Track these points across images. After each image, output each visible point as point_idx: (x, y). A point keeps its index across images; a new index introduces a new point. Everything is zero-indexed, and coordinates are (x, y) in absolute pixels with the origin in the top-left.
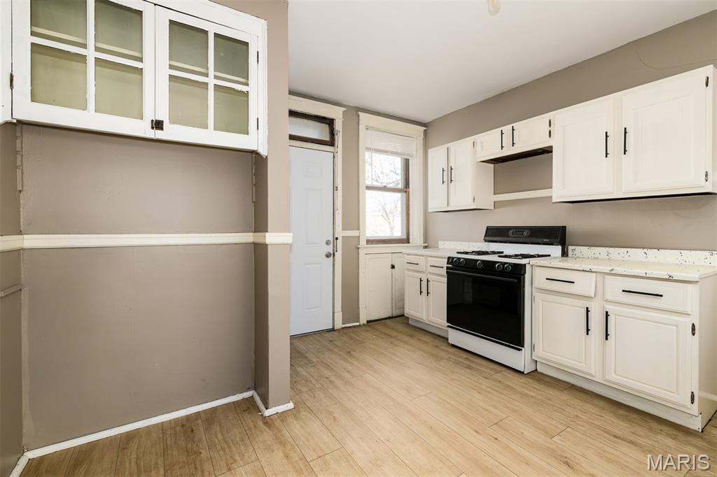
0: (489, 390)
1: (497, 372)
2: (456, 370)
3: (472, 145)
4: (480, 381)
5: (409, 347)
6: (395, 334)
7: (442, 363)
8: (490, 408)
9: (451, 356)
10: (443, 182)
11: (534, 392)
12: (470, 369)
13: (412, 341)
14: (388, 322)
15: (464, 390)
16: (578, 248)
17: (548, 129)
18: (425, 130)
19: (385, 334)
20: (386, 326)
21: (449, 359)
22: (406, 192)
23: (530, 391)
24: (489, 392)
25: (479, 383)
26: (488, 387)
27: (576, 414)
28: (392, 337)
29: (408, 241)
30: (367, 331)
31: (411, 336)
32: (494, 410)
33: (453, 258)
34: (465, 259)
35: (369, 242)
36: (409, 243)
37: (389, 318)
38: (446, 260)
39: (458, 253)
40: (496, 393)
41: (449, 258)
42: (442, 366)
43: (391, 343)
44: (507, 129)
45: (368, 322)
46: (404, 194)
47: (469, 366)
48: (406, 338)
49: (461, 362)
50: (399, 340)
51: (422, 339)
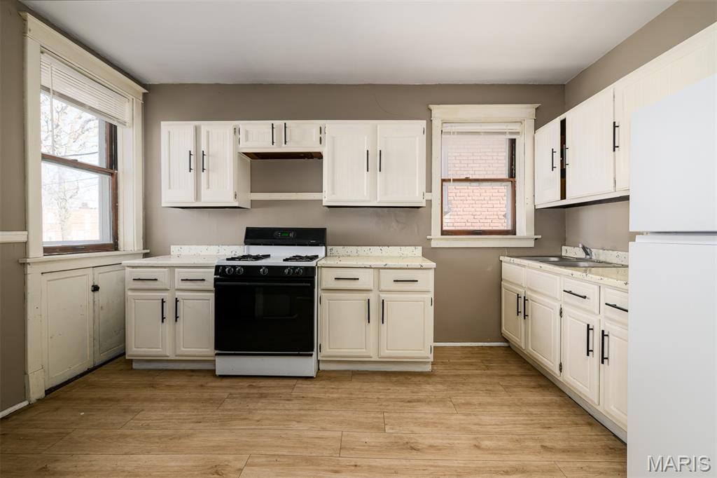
0: (303, 412)
1: (293, 388)
2: (251, 406)
3: (233, 132)
4: (287, 407)
5: (162, 405)
6: (121, 393)
7: (228, 405)
8: (321, 434)
9: (232, 391)
10: (190, 169)
11: (336, 393)
12: (265, 397)
13: (160, 393)
14: (91, 378)
15: (281, 427)
16: (335, 248)
17: (319, 135)
18: (144, 94)
19: (102, 400)
20: (92, 386)
21: (231, 396)
22: (112, 174)
23: (332, 393)
24: (305, 415)
25: (288, 410)
26: (300, 410)
27: (376, 397)
28: (118, 401)
29: (115, 246)
30: (57, 409)
31: (152, 386)
32: (327, 434)
33: (224, 267)
34: (243, 266)
35: (48, 251)
36: (117, 249)
37: (89, 371)
38: (214, 270)
39: (228, 259)
40: (311, 412)
41: (217, 267)
42: (230, 410)
43: (126, 411)
44: (279, 124)
45: (48, 392)
46: (107, 178)
47: (262, 394)
48: (148, 393)
49: (248, 394)
50: (135, 400)
51: (173, 384)
